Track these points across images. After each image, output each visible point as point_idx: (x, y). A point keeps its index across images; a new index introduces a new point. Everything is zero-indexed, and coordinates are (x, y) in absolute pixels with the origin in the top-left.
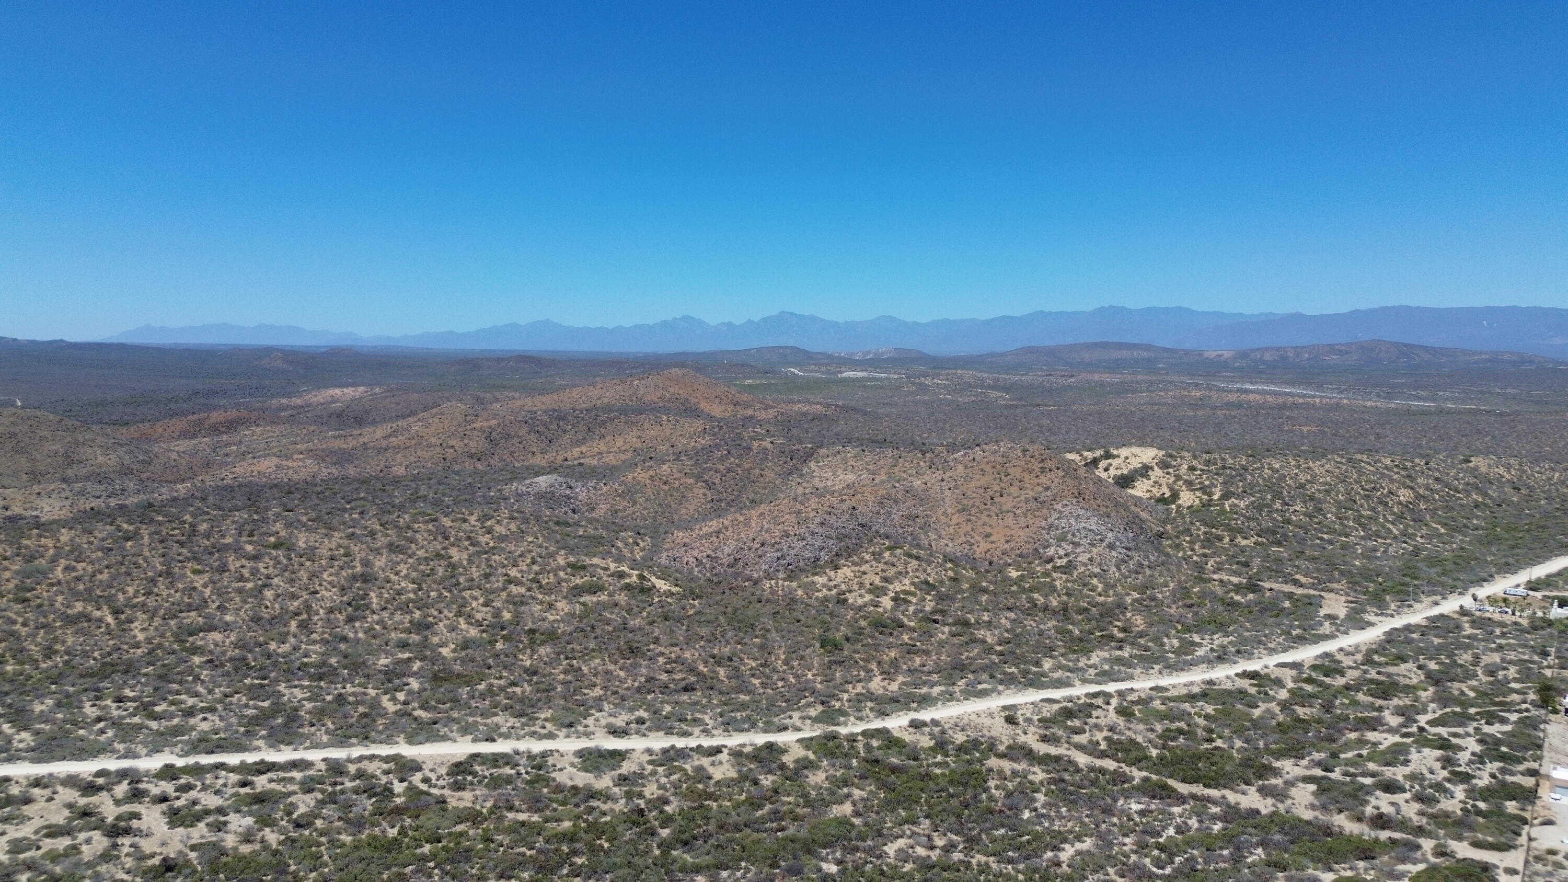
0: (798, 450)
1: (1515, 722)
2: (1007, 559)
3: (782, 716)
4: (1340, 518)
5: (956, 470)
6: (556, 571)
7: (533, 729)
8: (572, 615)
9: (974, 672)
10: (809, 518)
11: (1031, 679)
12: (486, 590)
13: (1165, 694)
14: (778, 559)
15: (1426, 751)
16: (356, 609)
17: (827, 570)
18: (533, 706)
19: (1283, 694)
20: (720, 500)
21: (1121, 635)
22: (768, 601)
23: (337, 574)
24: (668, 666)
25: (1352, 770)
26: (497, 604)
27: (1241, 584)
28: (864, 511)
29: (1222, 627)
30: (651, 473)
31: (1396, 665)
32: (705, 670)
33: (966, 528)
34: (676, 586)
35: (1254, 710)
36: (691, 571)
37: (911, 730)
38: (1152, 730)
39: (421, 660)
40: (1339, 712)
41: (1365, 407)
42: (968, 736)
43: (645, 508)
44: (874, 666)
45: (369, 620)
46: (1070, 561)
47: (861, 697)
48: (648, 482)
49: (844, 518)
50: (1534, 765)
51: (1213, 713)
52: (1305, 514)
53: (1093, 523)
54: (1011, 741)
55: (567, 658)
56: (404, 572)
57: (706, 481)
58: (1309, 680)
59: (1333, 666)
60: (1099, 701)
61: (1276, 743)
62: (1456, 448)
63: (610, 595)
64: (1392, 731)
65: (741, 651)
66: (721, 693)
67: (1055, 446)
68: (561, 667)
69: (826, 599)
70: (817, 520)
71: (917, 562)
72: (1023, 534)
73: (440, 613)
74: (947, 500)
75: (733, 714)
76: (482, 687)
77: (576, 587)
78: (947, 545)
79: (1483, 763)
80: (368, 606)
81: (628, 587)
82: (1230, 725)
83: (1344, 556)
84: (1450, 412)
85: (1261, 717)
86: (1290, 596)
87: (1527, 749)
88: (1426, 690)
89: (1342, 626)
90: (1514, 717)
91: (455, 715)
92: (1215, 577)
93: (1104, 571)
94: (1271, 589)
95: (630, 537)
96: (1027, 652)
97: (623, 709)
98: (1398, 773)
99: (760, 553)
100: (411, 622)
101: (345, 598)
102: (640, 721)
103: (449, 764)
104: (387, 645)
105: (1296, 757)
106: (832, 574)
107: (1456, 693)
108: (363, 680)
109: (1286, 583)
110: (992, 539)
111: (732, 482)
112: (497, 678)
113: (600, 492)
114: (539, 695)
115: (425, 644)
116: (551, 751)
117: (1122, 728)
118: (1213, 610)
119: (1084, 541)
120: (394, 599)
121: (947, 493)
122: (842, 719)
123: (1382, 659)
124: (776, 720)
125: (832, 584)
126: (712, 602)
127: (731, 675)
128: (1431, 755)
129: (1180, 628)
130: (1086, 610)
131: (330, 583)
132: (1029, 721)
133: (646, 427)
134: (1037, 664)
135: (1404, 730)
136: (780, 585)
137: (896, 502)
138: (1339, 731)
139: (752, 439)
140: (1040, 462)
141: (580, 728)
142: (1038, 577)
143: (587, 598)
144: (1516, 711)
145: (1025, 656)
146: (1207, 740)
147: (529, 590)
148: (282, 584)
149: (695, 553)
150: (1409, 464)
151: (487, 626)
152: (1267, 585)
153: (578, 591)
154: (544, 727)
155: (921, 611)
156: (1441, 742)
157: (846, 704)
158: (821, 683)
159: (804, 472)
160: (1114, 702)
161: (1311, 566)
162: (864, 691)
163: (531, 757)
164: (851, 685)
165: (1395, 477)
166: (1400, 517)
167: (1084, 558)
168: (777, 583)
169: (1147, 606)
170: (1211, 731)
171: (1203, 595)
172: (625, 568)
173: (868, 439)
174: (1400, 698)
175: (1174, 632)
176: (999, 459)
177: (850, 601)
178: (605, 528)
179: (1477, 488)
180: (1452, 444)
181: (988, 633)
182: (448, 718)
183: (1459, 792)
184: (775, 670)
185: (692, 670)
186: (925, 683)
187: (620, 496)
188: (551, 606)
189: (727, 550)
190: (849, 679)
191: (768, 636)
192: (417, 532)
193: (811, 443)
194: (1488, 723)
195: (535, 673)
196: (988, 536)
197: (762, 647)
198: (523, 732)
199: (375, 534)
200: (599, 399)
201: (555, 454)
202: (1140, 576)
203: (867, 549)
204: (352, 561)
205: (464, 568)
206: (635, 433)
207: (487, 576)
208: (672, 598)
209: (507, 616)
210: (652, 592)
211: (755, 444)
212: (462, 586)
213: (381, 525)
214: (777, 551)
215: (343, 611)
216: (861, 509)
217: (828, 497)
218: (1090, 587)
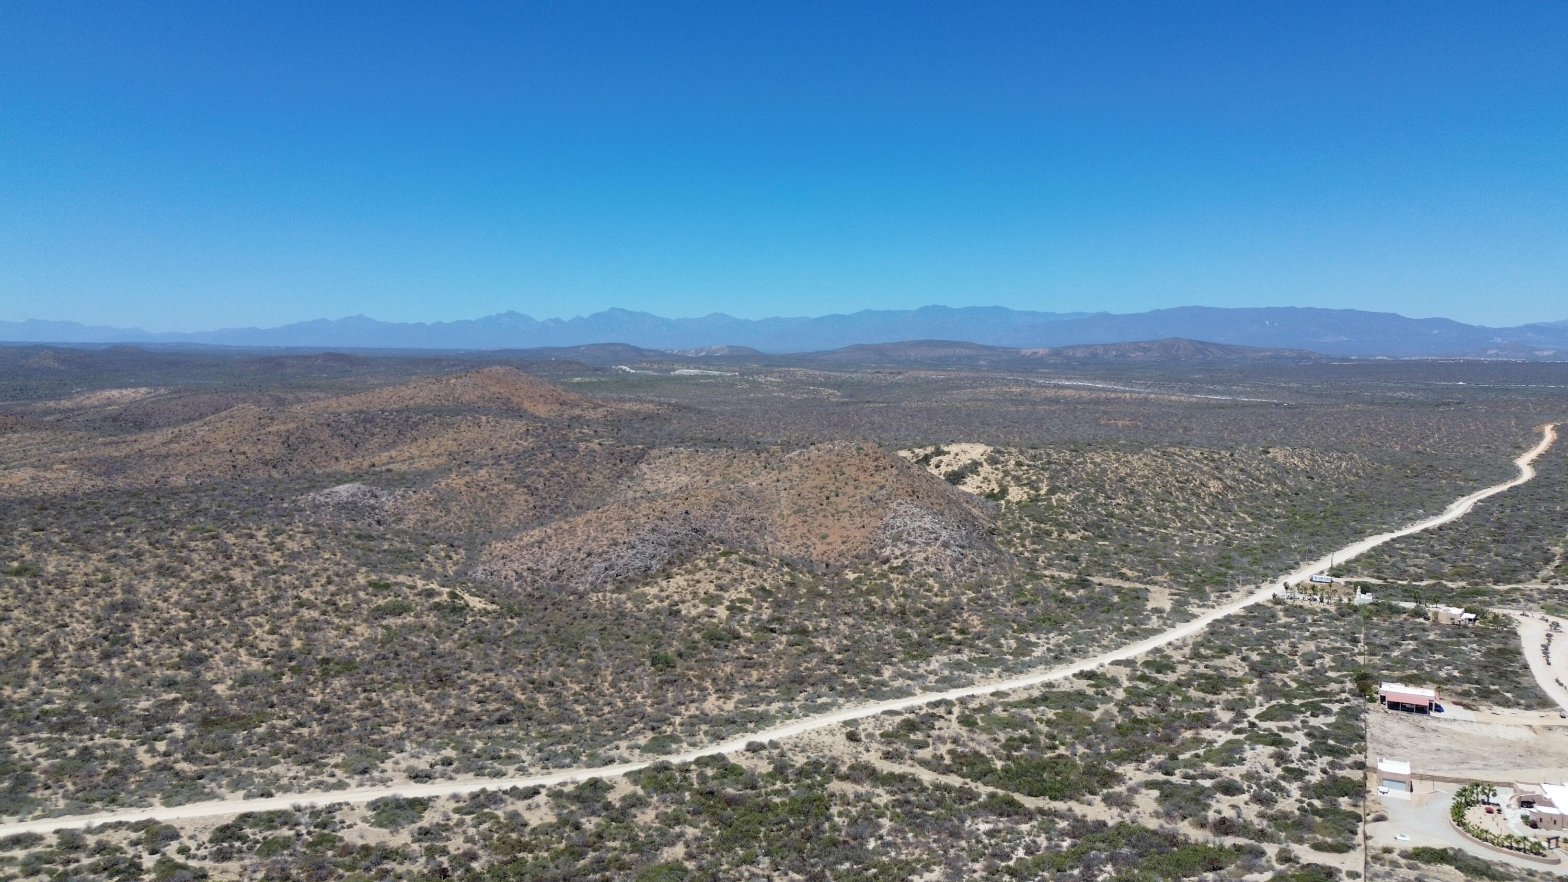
0: (628, 451)
1: (1338, 713)
2: (844, 560)
3: (608, 747)
4: (1158, 510)
5: (791, 470)
6: (355, 590)
7: (319, 778)
8: (374, 640)
9: (813, 685)
10: (639, 524)
11: (872, 690)
12: (273, 616)
13: (1006, 700)
14: (606, 569)
15: (1259, 747)
16: (114, 643)
17: (659, 580)
18: (322, 751)
19: (1120, 694)
21: (959, 637)
22: (595, 616)
23: (92, 603)
24: (481, 695)
25: (1191, 772)
26: (286, 631)
27: (1071, 579)
28: (697, 515)
29: (1056, 625)
30: (467, 479)
31: (1222, 658)
32: (523, 697)
33: (802, 529)
34: (493, 603)
35: (1093, 713)
36: (510, 585)
37: (749, 754)
38: (996, 740)
39: (190, 701)
40: (1173, 709)
41: (1171, 401)
42: (808, 757)
43: (460, 518)
44: (708, 684)
45: (129, 655)
46: (906, 561)
47: (694, 720)
48: (463, 488)
49: (676, 523)
50: (1360, 757)
51: (1054, 718)
52: (1127, 507)
53: (927, 522)
54: (853, 761)
55: (365, 691)
56: (175, 597)
57: (528, 487)
58: (1143, 678)
59: (1165, 662)
60: (941, 711)
61: (1117, 747)
62: (1254, 440)
63: (417, 616)
64: (1225, 727)
65: (564, 674)
66: (540, 723)
67: (887, 443)
68: (358, 702)
69: (657, 611)
70: (648, 527)
71: (754, 568)
72: (859, 535)
73: (217, 643)
74: (782, 501)
75: (553, 748)
76: (261, 730)
77: (378, 608)
78: (783, 548)
79: (1313, 758)
80: (128, 640)
81: (437, 607)
82: (1071, 730)
83: (1165, 547)
84: (1244, 406)
85: (1100, 720)
86: (1118, 590)
87: (1352, 741)
88: (1251, 682)
89: (1168, 619)
90: (1336, 708)
91: (227, 766)
92: (1047, 573)
93: (940, 570)
94: (1100, 584)
95: (442, 549)
96: (867, 659)
97: (427, 748)
98: (1235, 773)
99: (586, 563)
100: (180, 656)
101: (101, 631)
102: (447, 762)
103: (213, 828)
104: (149, 684)
105: (1137, 761)
106: (664, 583)
107: (1279, 684)
108: (115, 729)
109: (1114, 577)
110: (828, 540)
111: (557, 487)
112: (280, 719)
113: (409, 501)
114: (329, 736)
115: (196, 681)
116: (340, 804)
117: (965, 738)
118: (1047, 608)
119: (919, 541)
120: (161, 630)
121: (783, 494)
122: (674, 746)
123: (1208, 652)
124: (601, 751)
125: (664, 594)
126: (532, 620)
127: (552, 702)
128: (1265, 751)
129: (1016, 627)
130: (923, 612)
131: (83, 614)
132: (870, 736)
133: (463, 429)
134: (878, 672)
135: (1236, 726)
136: (608, 598)
137: (730, 504)
138: (1176, 730)
139: (579, 440)
140: (875, 461)
141: (376, 774)
142: (875, 579)
143: (391, 621)
144: (1337, 701)
145: (865, 664)
146: (1051, 748)
147: (324, 613)
148: (23, 616)
149: (515, 566)
150: (1216, 456)
151: (273, 657)
152: (1096, 580)
153: (380, 613)
154: (333, 775)
155: (758, 620)
156: (1273, 737)
157: (679, 728)
158: (652, 705)
159: (635, 474)
160: (956, 710)
161: (1136, 559)
162: (697, 713)
163: (315, 813)
164: (683, 707)
165: (1205, 468)
166: (1212, 508)
167: (920, 557)
168: (604, 596)
169: (982, 606)
170: (1053, 737)
171: (1036, 592)
172: (434, 586)
173: (701, 439)
174: (1228, 692)
175: (1010, 632)
176: (834, 458)
177: (683, 612)
178: (415, 541)
179: (1276, 478)
180: (1250, 436)
181: (827, 641)
182: (216, 770)
183: (1294, 788)
184: (601, 694)
185: (508, 699)
186: (762, 700)
187: (431, 504)
188: (348, 631)
189: (550, 562)
190: (682, 699)
191: (595, 655)
192: (193, 550)
193: (642, 444)
194: (1313, 715)
195: (327, 710)
196: (824, 537)
197: (588, 669)
198: (307, 782)
199: (141, 555)
200: (412, 399)
201: (361, 460)
202: (975, 575)
203: (701, 555)
204: (111, 588)
205: (248, 590)
206: (451, 434)
207: (274, 599)
208: (488, 617)
209: (296, 644)
210: (465, 611)
211: (582, 446)
212: (244, 612)
213: (150, 544)
214: (605, 561)
215: (98, 646)
216: (694, 513)
217: (660, 501)
218: (927, 587)
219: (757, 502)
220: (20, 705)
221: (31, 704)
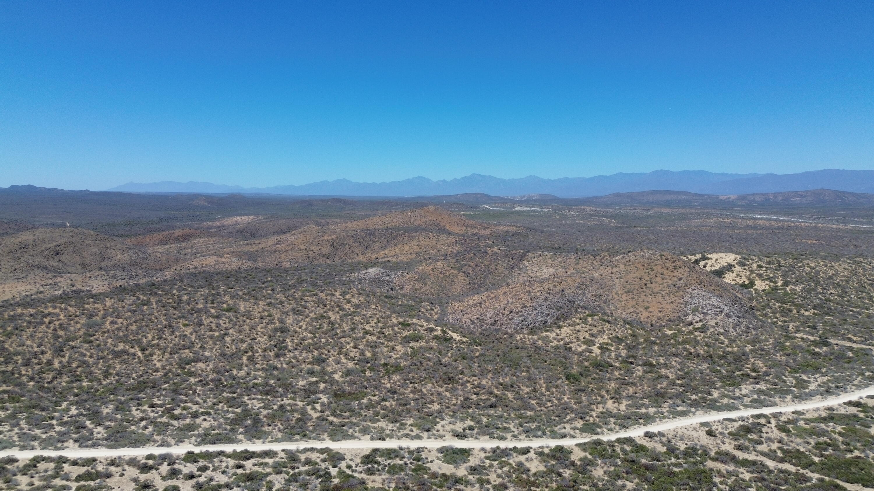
0: (515, 254)
2: (661, 322)
5: (619, 267)
6: (392, 327)
8: (407, 355)
10: (537, 296)
12: (354, 338)
13: (804, 417)
14: (522, 321)
16: (280, 349)
17: (555, 329)
18: (400, 416)
20: (474, 284)
22: (522, 347)
23: (266, 328)
24: (475, 390)
26: (361, 347)
27: (815, 340)
28: (569, 292)
30: (432, 267)
32: (499, 393)
33: (632, 303)
34: (464, 337)
36: (469, 327)
37: (647, 438)
43: (432, 288)
44: (604, 393)
45: (288, 356)
46: (704, 325)
47: (605, 415)
48: (431, 272)
49: (558, 296)
51: (843, 431)
53: (714, 301)
55: (411, 383)
56: (304, 327)
57: (464, 272)
60: (762, 421)
63: (427, 342)
66: (514, 409)
68: (409, 389)
69: (557, 347)
70: (542, 298)
71: (609, 325)
72: (670, 307)
73: (329, 352)
74: (617, 285)
75: (527, 425)
76: (366, 401)
77: (406, 337)
78: (622, 314)
80: (286, 347)
81: (436, 337)
86: (851, 349)
92: (797, 335)
93: (726, 331)
94: (837, 344)
95: (427, 305)
99: (510, 317)
100: (313, 358)
101: (272, 343)
102: (471, 428)
104: (301, 372)
108: (292, 395)
110: (650, 310)
111: (479, 273)
112: (373, 396)
113: (405, 278)
114: (401, 408)
115: (323, 372)
116: (422, 448)
119: (710, 312)
120: (301, 343)
121: (616, 281)
122: (599, 430)
124: (556, 429)
125: (559, 337)
126: (488, 348)
127: (516, 397)
130: (724, 357)
131: (262, 333)
132: (722, 434)
133: (421, 240)
136: (527, 337)
137: (587, 286)
139: (486, 247)
141: (435, 432)
142: (685, 335)
143: (412, 344)
147: (379, 338)
148: (234, 333)
149: (469, 316)
151: (358, 361)
153: (407, 340)
154: (412, 431)
158: (575, 404)
159: (521, 267)
160: (773, 422)
162: (605, 410)
163: (410, 452)
164: (594, 406)
167: (713, 322)
168: (524, 337)
171: (794, 347)
172: (432, 326)
176: (646, 261)
177: (573, 349)
178: (412, 300)
184: (542, 394)
185: (491, 393)
187: (417, 280)
188: (393, 348)
189: (489, 315)
190: (592, 401)
193: (522, 250)
195: (395, 393)
196: (647, 308)
197: (529, 379)
199: (283, 303)
200: (389, 223)
201: (370, 255)
202: (749, 334)
203: (575, 315)
204: (273, 320)
205: (339, 324)
206: (415, 243)
207: (353, 329)
208: (464, 345)
209: (368, 354)
210: (451, 341)
211: (489, 250)
212: (339, 336)
213: (285, 298)
214: (521, 316)
215: (272, 350)
216: (567, 291)
217: (546, 283)
218: (720, 341)
219: (602, 285)
220: (242, 379)
221: (248, 379)
